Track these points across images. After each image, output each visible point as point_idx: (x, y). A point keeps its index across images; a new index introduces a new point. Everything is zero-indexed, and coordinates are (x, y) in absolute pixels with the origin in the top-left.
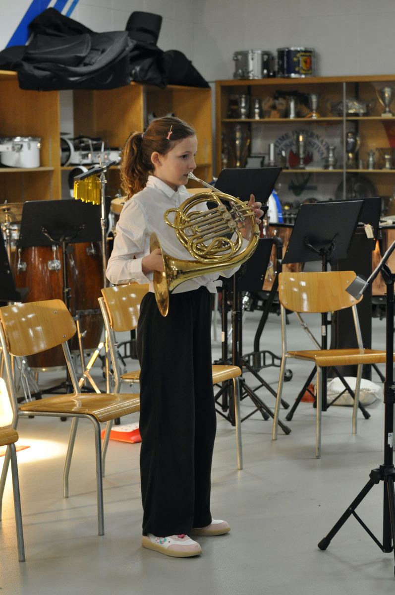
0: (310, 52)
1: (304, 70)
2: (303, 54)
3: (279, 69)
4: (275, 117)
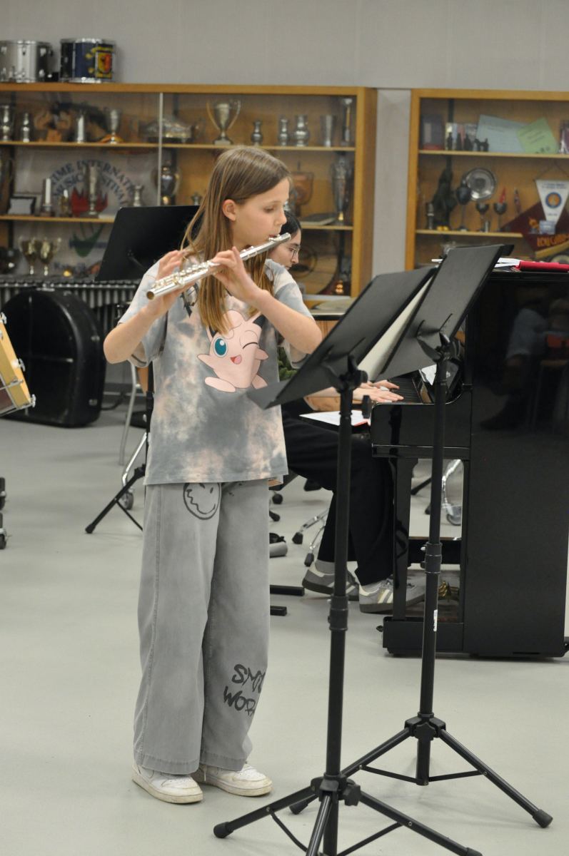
0: (110, 46)
1: (101, 72)
2: (99, 48)
3: (62, 68)
4: (54, 140)
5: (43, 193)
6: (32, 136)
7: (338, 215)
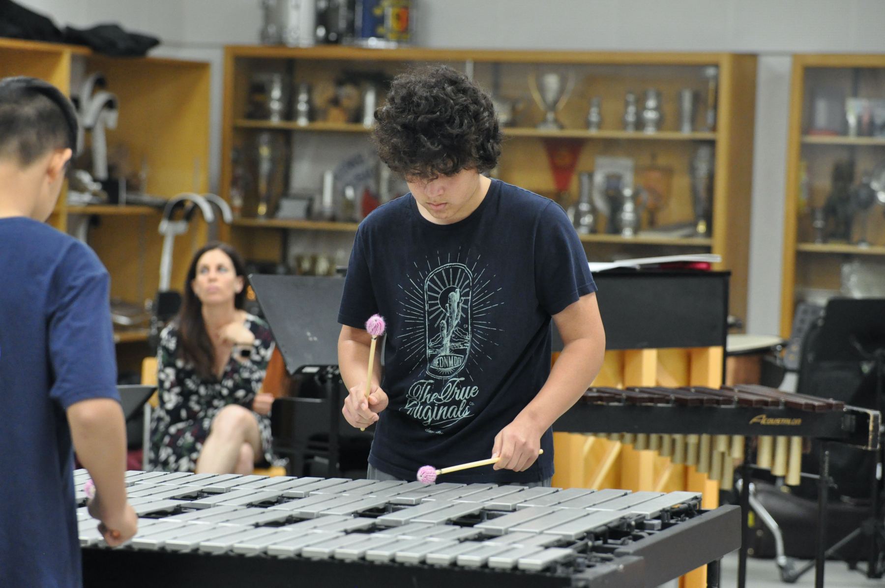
1: (395, 32)
2: (394, 1)
3: (346, 27)
4: (336, 121)
5: (321, 191)
6: (312, 115)
7: (695, 225)
